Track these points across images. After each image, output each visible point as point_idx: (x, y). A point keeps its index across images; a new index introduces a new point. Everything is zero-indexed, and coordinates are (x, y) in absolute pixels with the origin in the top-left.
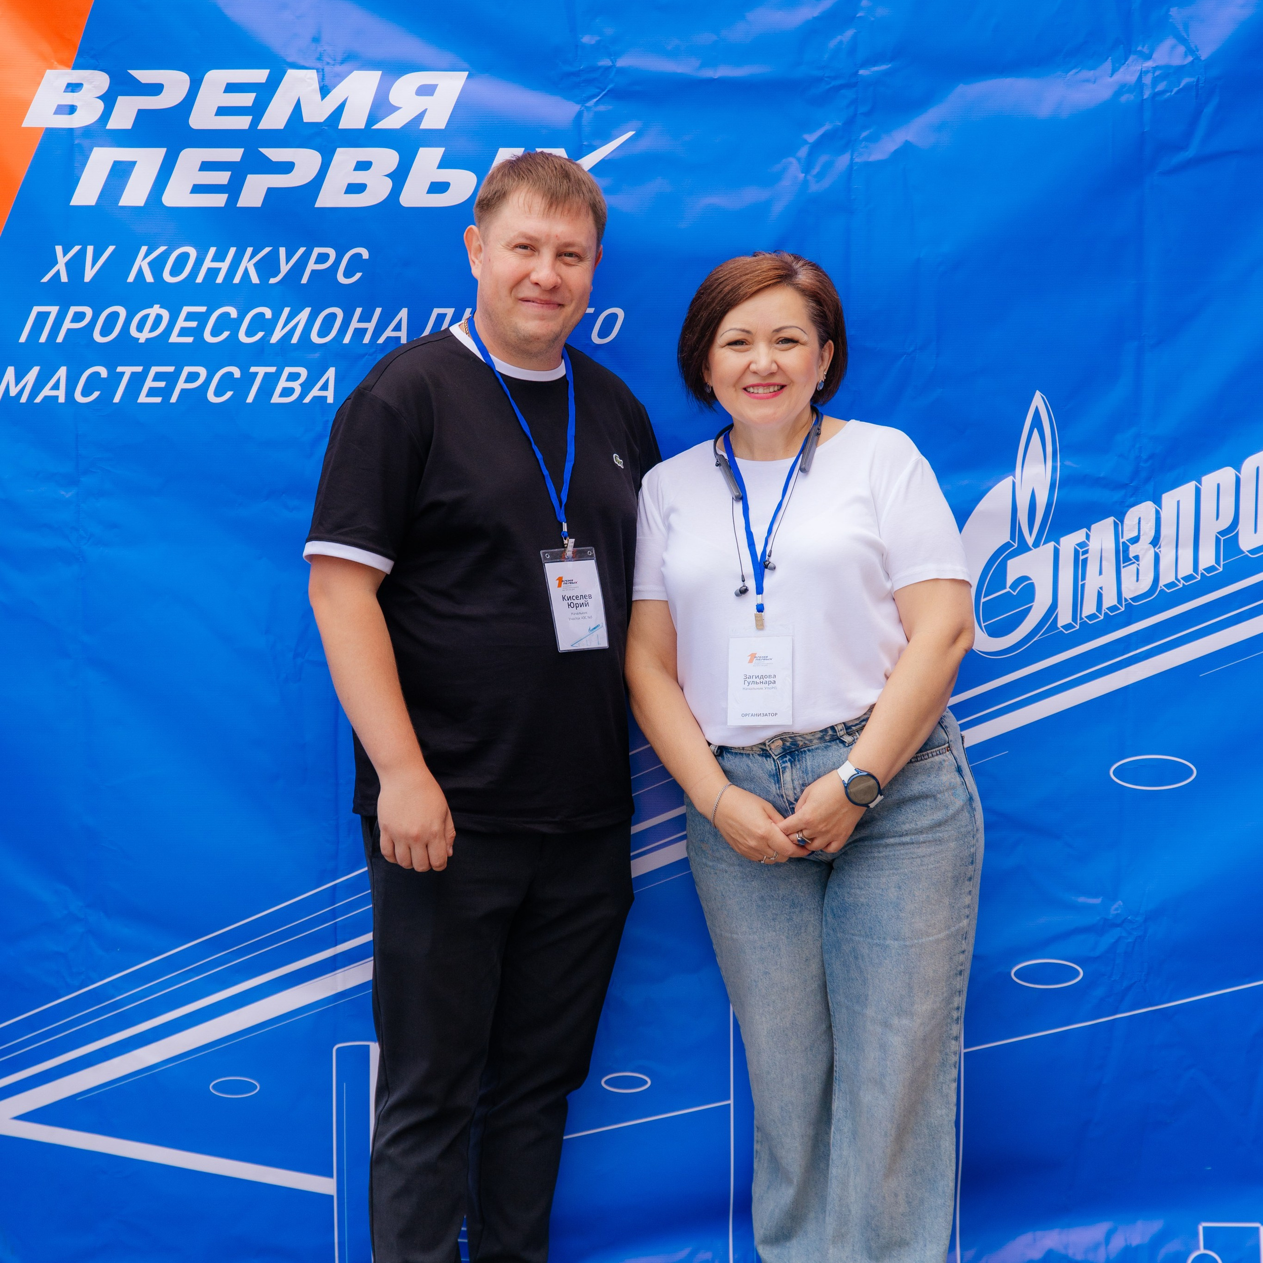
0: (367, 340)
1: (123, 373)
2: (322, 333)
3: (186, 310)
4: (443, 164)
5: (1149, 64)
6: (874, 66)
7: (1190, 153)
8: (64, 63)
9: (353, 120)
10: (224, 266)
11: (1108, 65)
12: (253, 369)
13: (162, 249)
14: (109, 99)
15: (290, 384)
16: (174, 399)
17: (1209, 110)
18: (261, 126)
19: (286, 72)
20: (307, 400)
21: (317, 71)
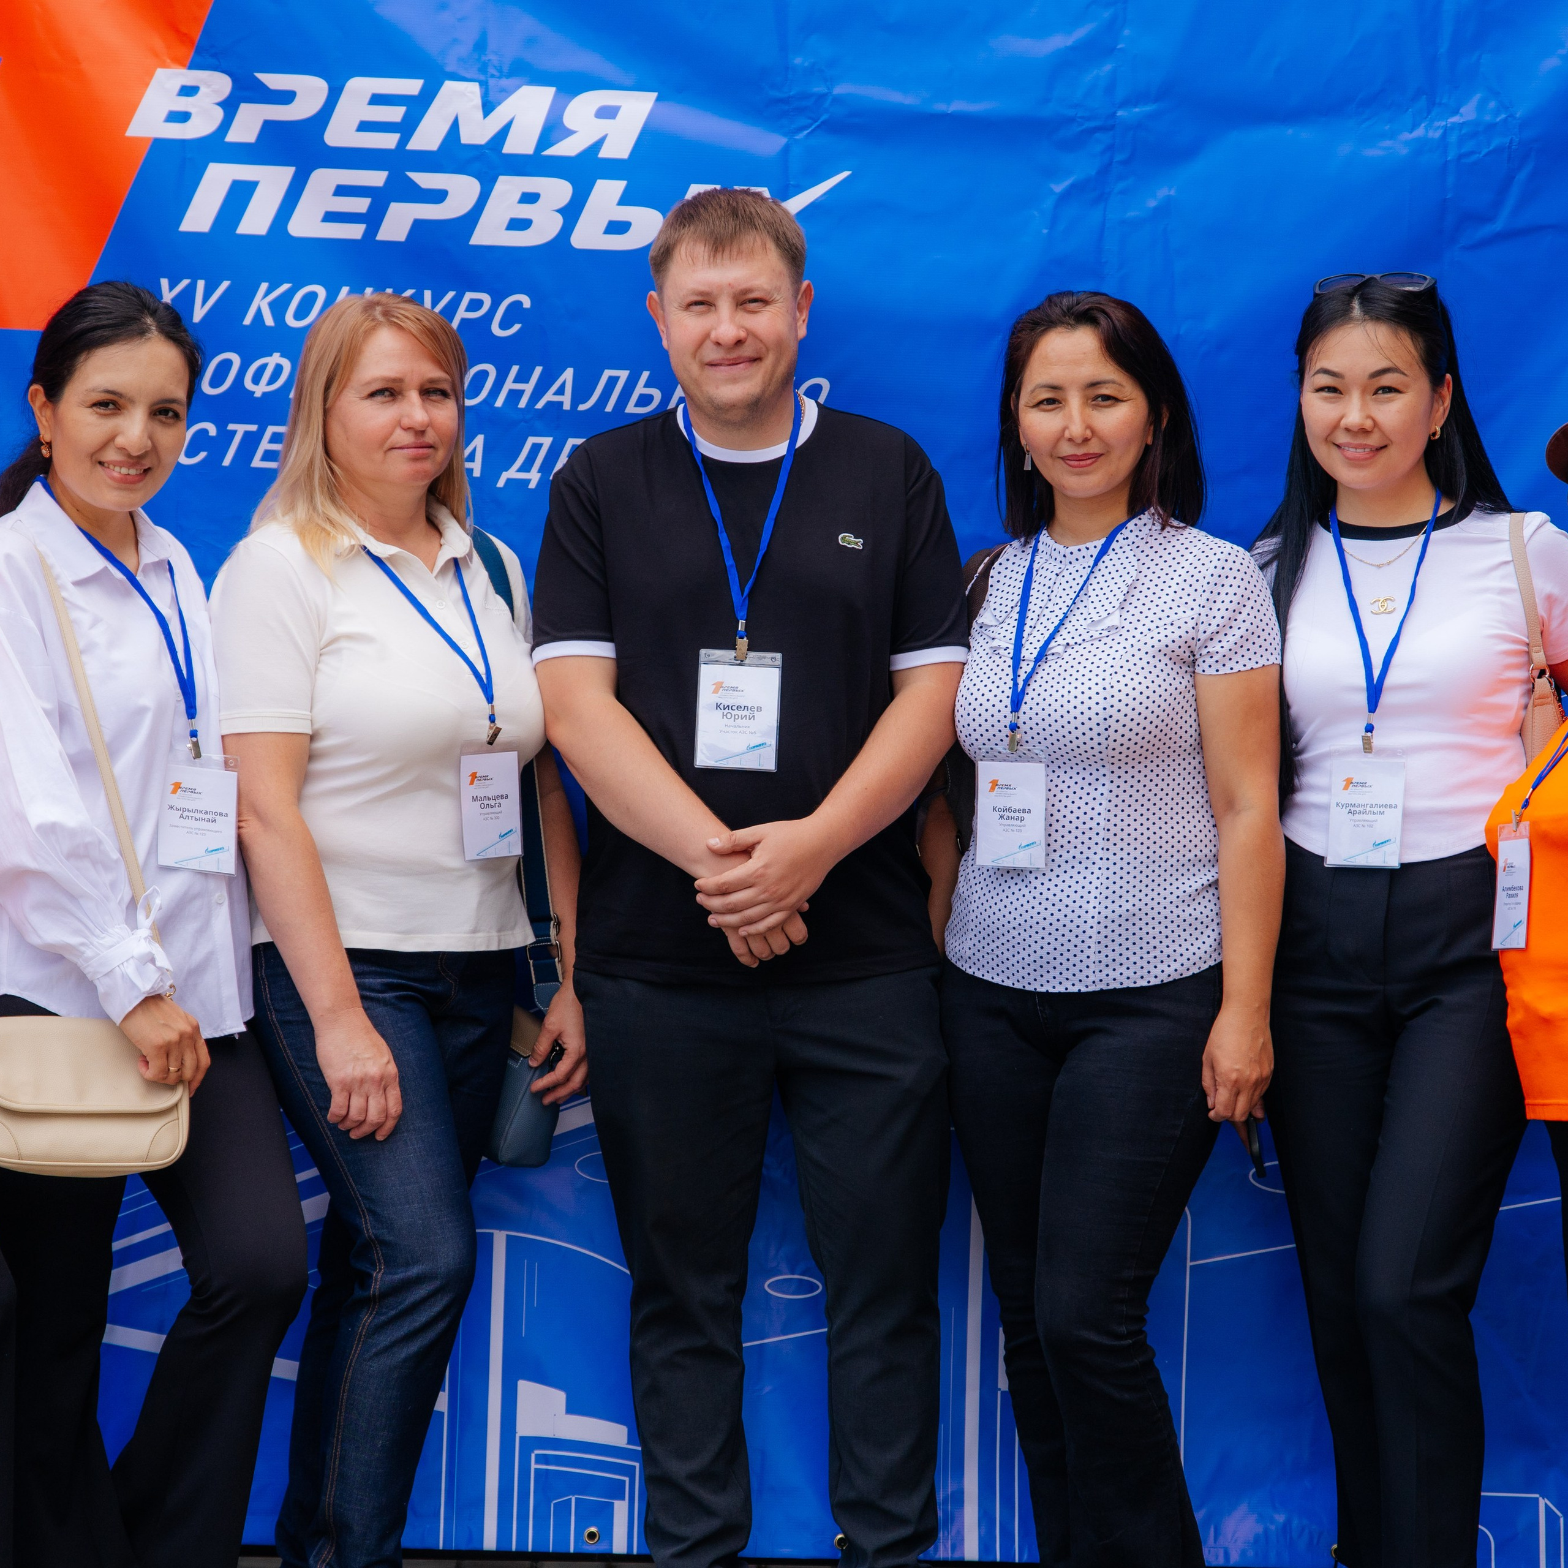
0: (523, 404)
1: (234, 432)
4: (624, 201)
5: (1456, 119)
6: (1135, 106)
7: (1498, 226)
8: (179, 62)
9: (520, 143)
11: (1408, 118)
13: (285, 287)
14: (229, 107)
17: (1522, 176)
19: (442, 84)
21: (481, 85)
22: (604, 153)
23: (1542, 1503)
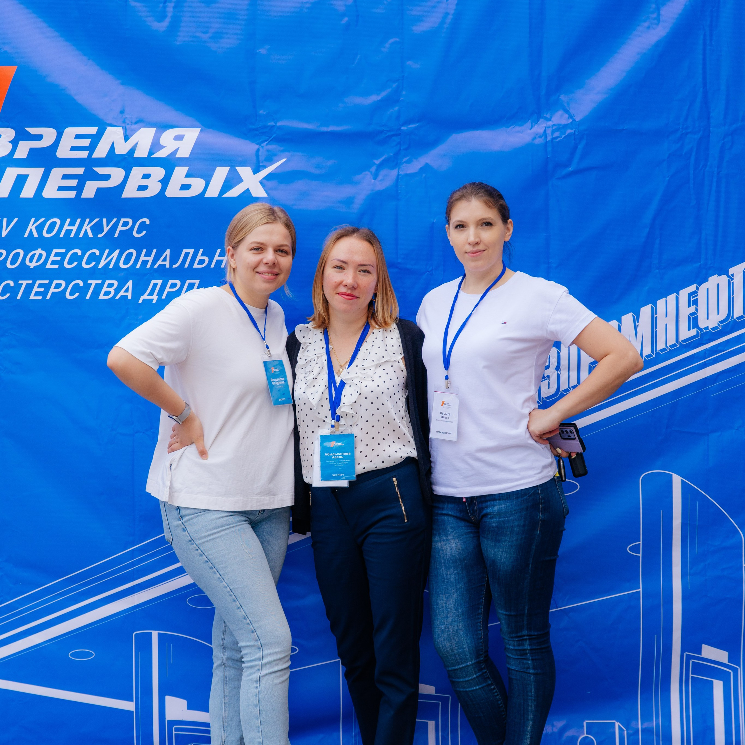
0: (148, 266)
1: (22, 284)
2: (125, 263)
3: (55, 251)
4: (187, 176)
5: (550, 123)
6: (409, 124)
7: (570, 169)
9: (142, 153)
10: (75, 228)
11: (529, 124)
12: (89, 282)
13: (42, 220)
14: (15, 143)
15: (109, 289)
16: (48, 297)
17: (581, 147)
18: (94, 156)
19: (106, 128)
20: (117, 297)
21: (123, 128)
22: (178, 155)
23: (617, 724)
